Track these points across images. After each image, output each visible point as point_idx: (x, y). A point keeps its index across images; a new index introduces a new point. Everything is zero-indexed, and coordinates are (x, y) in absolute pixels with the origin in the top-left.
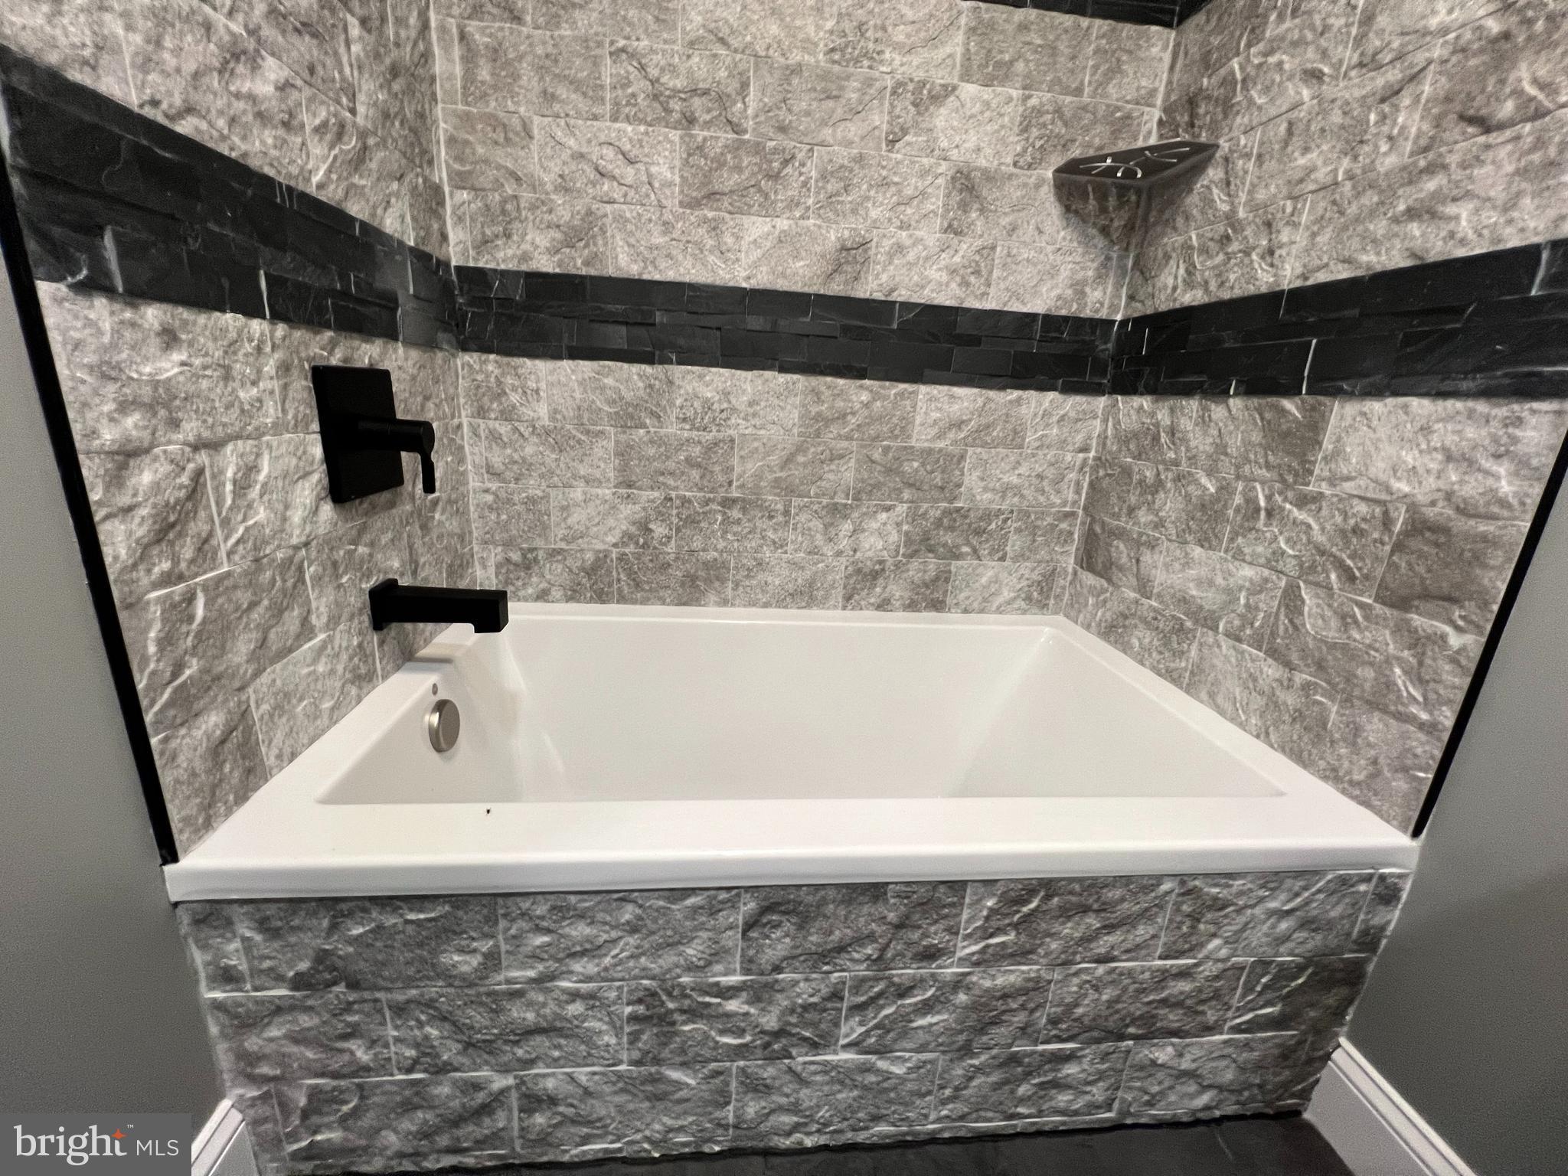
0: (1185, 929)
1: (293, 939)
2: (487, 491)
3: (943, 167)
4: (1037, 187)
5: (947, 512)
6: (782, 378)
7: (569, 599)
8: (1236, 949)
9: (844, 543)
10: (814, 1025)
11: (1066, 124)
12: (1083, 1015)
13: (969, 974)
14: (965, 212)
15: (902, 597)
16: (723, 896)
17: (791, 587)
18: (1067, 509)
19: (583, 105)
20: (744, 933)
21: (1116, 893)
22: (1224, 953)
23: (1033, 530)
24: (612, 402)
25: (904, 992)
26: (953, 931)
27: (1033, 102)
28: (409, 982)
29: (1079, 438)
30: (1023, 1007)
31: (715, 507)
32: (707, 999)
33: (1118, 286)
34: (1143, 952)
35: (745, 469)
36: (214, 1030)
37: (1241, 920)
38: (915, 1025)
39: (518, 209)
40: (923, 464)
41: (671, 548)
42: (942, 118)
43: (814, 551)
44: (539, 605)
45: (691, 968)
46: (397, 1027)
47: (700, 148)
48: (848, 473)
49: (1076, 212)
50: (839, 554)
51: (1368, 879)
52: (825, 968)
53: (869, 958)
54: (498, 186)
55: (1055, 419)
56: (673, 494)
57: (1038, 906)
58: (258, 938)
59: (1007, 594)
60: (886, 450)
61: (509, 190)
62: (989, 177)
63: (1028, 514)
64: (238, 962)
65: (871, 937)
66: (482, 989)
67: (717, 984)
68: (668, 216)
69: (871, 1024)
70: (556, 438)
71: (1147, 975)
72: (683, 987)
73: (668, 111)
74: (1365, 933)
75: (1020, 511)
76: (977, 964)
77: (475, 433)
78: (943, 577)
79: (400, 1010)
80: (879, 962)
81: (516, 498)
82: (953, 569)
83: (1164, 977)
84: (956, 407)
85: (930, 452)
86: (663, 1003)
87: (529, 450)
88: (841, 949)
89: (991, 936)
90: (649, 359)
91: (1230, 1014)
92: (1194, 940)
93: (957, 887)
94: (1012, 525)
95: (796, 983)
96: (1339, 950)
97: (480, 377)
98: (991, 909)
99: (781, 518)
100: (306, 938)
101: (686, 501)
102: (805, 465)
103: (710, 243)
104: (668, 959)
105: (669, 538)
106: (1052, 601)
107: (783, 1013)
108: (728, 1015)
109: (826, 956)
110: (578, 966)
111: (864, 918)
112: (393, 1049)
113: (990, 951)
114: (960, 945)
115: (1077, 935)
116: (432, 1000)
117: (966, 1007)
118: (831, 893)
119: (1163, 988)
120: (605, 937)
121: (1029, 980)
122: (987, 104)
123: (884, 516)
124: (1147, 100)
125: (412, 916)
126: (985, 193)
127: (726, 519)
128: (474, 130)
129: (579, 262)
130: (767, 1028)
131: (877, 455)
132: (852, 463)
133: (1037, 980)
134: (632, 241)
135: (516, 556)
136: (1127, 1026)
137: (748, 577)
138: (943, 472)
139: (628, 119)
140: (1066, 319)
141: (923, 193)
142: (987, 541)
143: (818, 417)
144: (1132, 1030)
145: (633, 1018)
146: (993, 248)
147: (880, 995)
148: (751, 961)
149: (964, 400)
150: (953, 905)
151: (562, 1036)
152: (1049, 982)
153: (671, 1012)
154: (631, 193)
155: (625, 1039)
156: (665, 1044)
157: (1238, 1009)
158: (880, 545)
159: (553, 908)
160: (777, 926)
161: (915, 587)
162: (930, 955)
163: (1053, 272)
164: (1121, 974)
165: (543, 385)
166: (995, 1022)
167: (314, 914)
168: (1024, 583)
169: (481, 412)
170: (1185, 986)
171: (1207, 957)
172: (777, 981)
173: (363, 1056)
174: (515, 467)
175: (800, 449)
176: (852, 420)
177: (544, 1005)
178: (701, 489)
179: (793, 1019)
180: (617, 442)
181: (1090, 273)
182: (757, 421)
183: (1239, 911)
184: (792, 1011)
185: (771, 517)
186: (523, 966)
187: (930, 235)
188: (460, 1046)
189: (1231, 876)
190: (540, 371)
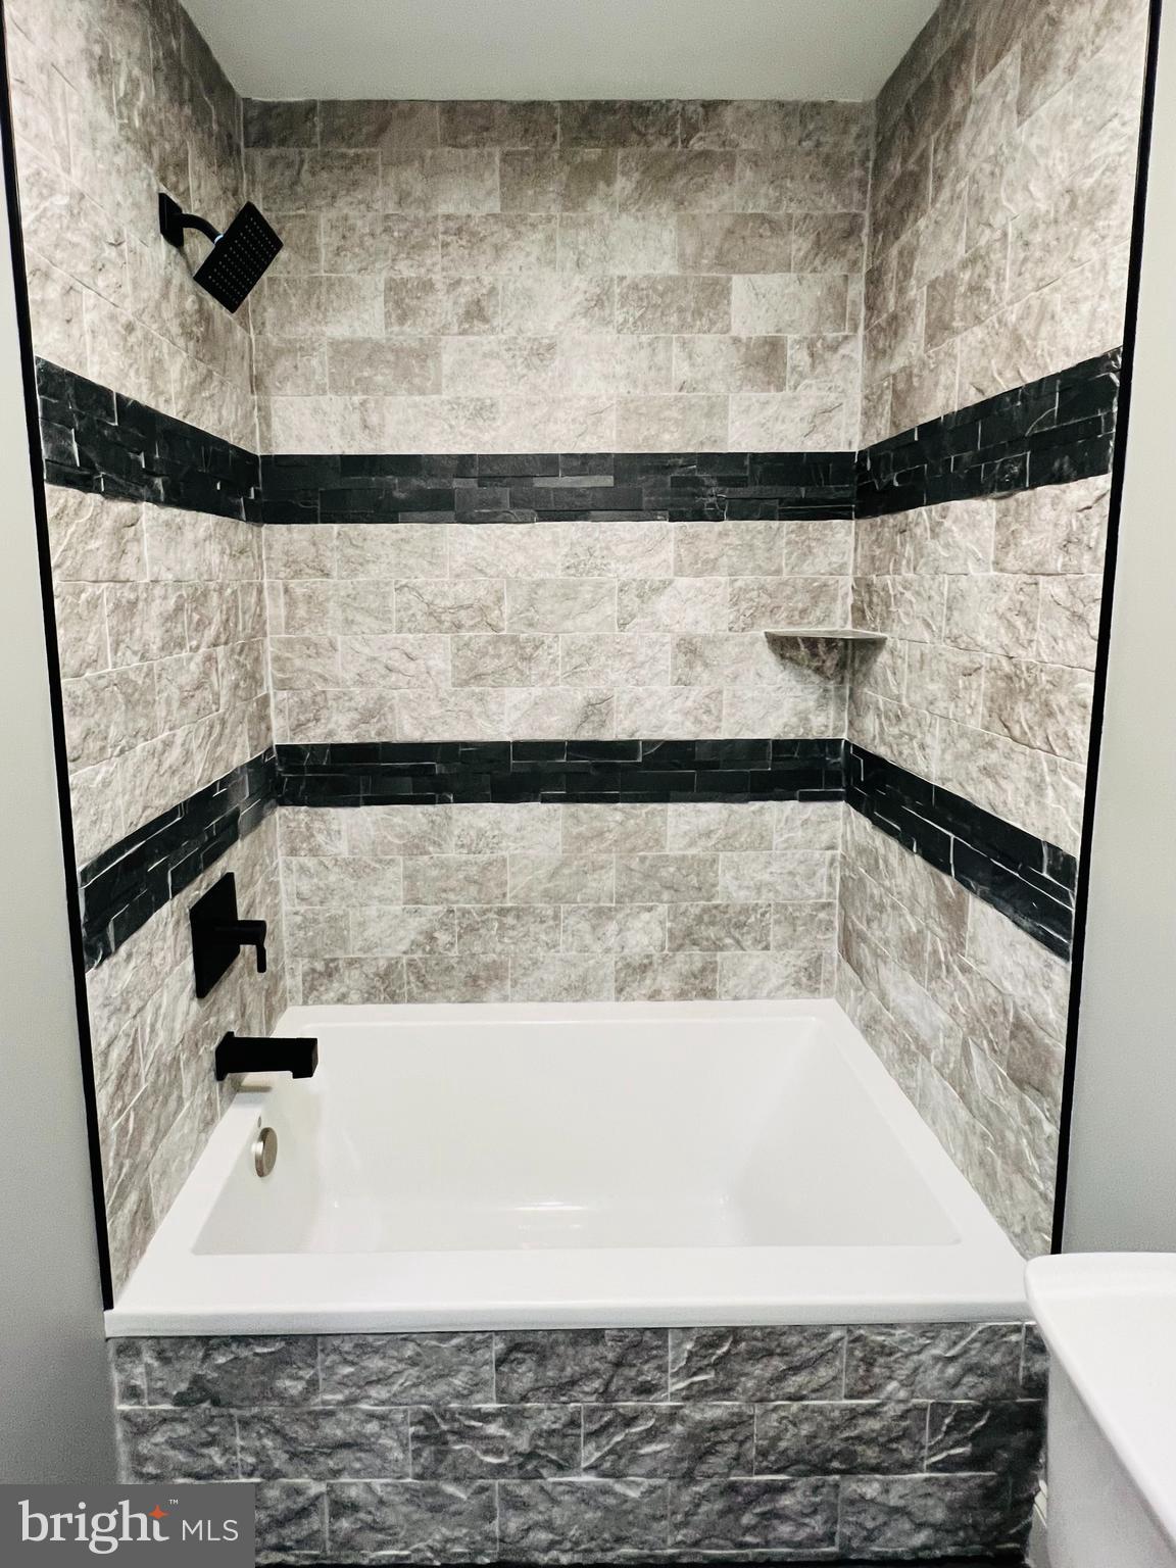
0: (861, 1372)
1: (178, 1366)
2: (296, 913)
3: (668, 638)
4: (752, 644)
5: (705, 910)
6: (545, 807)
7: (367, 1001)
8: (913, 1392)
9: (612, 942)
10: (560, 1449)
11: (770, 596)
12: (786, 1449)
13: (681, 1407)
14: (691, 668)
15: (672, 988)
16: (479, 1337)
17: (565, 982)
18: (824, 900)
19: (375, 625)
20: (497, 1366)
21: (794, 1339)
22: (902, 1394)
23: (792, 921)
24: (400, 837)
25: (629, 1421)
26: (662, 1369)
27: (738, 584)
28: (254, 1401)
29: (825, 838)
30: (732, 1439)
31: (492, 915)
32: (473, 1423)
33: (839, 711)
34: (829, 1392)
35: (516, 884)
36: (119, 1435)
37: (910, 1364)
38: (642, 1452)
39: (326, 700)
40: (679, 869)
41: (455, 952)
42: (662, 604)
43: (584, 949)
44: (340, 1006)
45: (459, 1396)
46: (243, 1438)
47: (467, 645)
48: (609, 881)
49: (791, 659)
50: (608, 951)
51: (1017, 1329)
52: (563, 1399)
53: (596, 1391)
54: (310, 685)
55: (799, 823)
56: (455, 907)
57: (729, 1351)
58: (156, 1364)
59: (774, 981)
60: (643, 859)
61: (319, 688)
62: (709, 641)
63: (785, 907)
64: (141, 1382)
65: (596, 1373)
66: (305, 1409)
67: (479, 1410)
68: (443, 695)
69: (606, 1449)
70: (356, 869)
71: (837, 1413)
72: (453, 1413)
73: (441, 622)
74: (1029, 1378)
75: (777, 904)
76: (686, 1399)
77: (288, 868)
78: (709, 968)
79: (245, 1424)
80: (605, 1394)
81: (321, 918)
82: (718, 959)
83: (853, 1415)
84: (703, 819)
85: (684, 858)
86: (438, 1425)
87: (332, 878)
88: (573, 1383)
89: (695, 1374)
90: (430, 801)
91: (925, 1452)
92: (872, 1382)
93: (660, 1332)
94: (771, 918)
95: (540, 1411)
96: (1009, 1395)
97: (293, 825)
98: (690, 1352)
99: (551, 923)
100: (187, 1365)
101: (465, 913)
102: (570, 876)
103: (477, 709)
104: (441, 1388)
105: (452, 944)
106: (822, 986)
107: (532, 1438)
108: (488, 1437)
109: (562, 1389)
110: (373, 1392)
111: (589, 1356)
112: (239, 1456)
113: (696, 1387)
114: (670, 1381)
115: (768, 1375)
116: (271, 1417)
117: (683, 1438)
118: (561, 1337)
119: (855, 1426)
120: (393, 1369)
121: (733, 1414)
122: (700, 590)
123: (646, 916)
124: (840, 570)
125: (259, 1350)
126: (707, 653)
127: (502, 926)
128: (293, 650)
129: (373, 733)
130: (520, 1449)
131: (635, 864)
132: (613, 872)
133: (740, 1415)
134: (415, 714)
135: (319, 966)
136: (830, 1461)
137: (524, 975)
138: (698, 875)
139: (410, 630)
140: (794, 742)
141: (654, 658)
142: (748, 933)
143: (579, 836)
144: (835, 1464)
145: (416, 1437)
146: (720, 692)
147: (609, 1424)
148: (503, 1392)
149: (710, 814)
150: (658, 1347)
151: (361, 1450)
152: (752, 1417)
153: (444, 1433)
154: (414, 681)
155: (410, 1455)
156: (441, 1461)
157: (930, 1448)
158: (646, 941)
159: (357, 1346)
160: (521, 1362)
161: (684, 978)
162: (646, 1389)
163: (777, 705)
164: (813, 1411)
165: (344, 827)
166: (710, 1452)
167: (194, 1346)
168: (791, 970)
169: (293, 852)
170: (874, 1424)
171: (888, 1398)
172: (525, 1409)
173: (219, 1461)
174: (321, 893)
175: (564, 864)
176: (610, 836)
177: (349, 1424)
178: (478, 902)
179: (541, 1443)
180: (405, 867)
181: (811, 704)
182: (525, 843)
183: (907, 1356)
184: (540, 1436)
185: (542, 922)
186: (333, 1391)
187: (664, 689)
188: (287, 1456)
189: (891, 1326)
190: (342, 818)
